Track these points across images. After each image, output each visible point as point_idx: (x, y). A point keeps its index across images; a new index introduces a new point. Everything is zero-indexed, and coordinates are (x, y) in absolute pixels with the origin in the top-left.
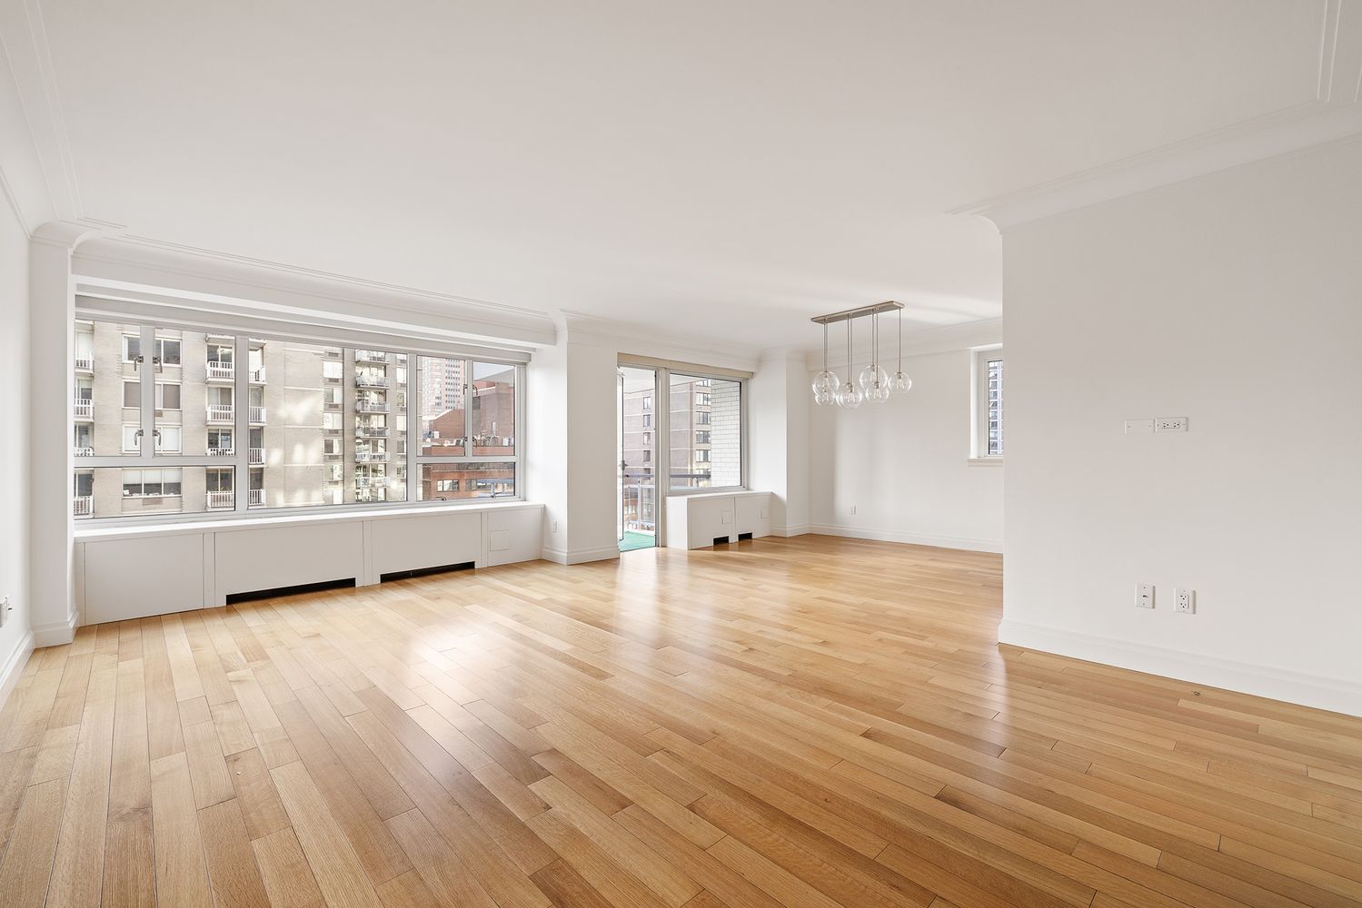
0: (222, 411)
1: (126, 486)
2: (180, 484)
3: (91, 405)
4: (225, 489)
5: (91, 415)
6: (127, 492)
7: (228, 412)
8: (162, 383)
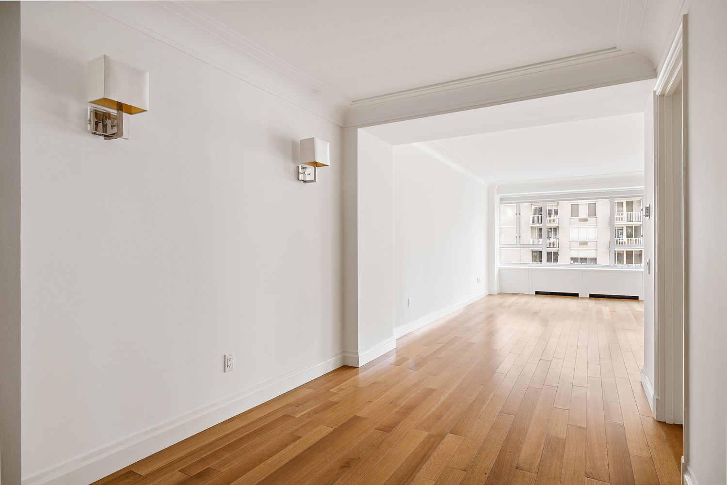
0: (619, 216)
1: (572, 259)
2: (596, 258)
3: (557, 218)
4: (620, 263)
5: (557, 222)
6: (572, 262)
7: (622, 216)
8: (587, 203)
